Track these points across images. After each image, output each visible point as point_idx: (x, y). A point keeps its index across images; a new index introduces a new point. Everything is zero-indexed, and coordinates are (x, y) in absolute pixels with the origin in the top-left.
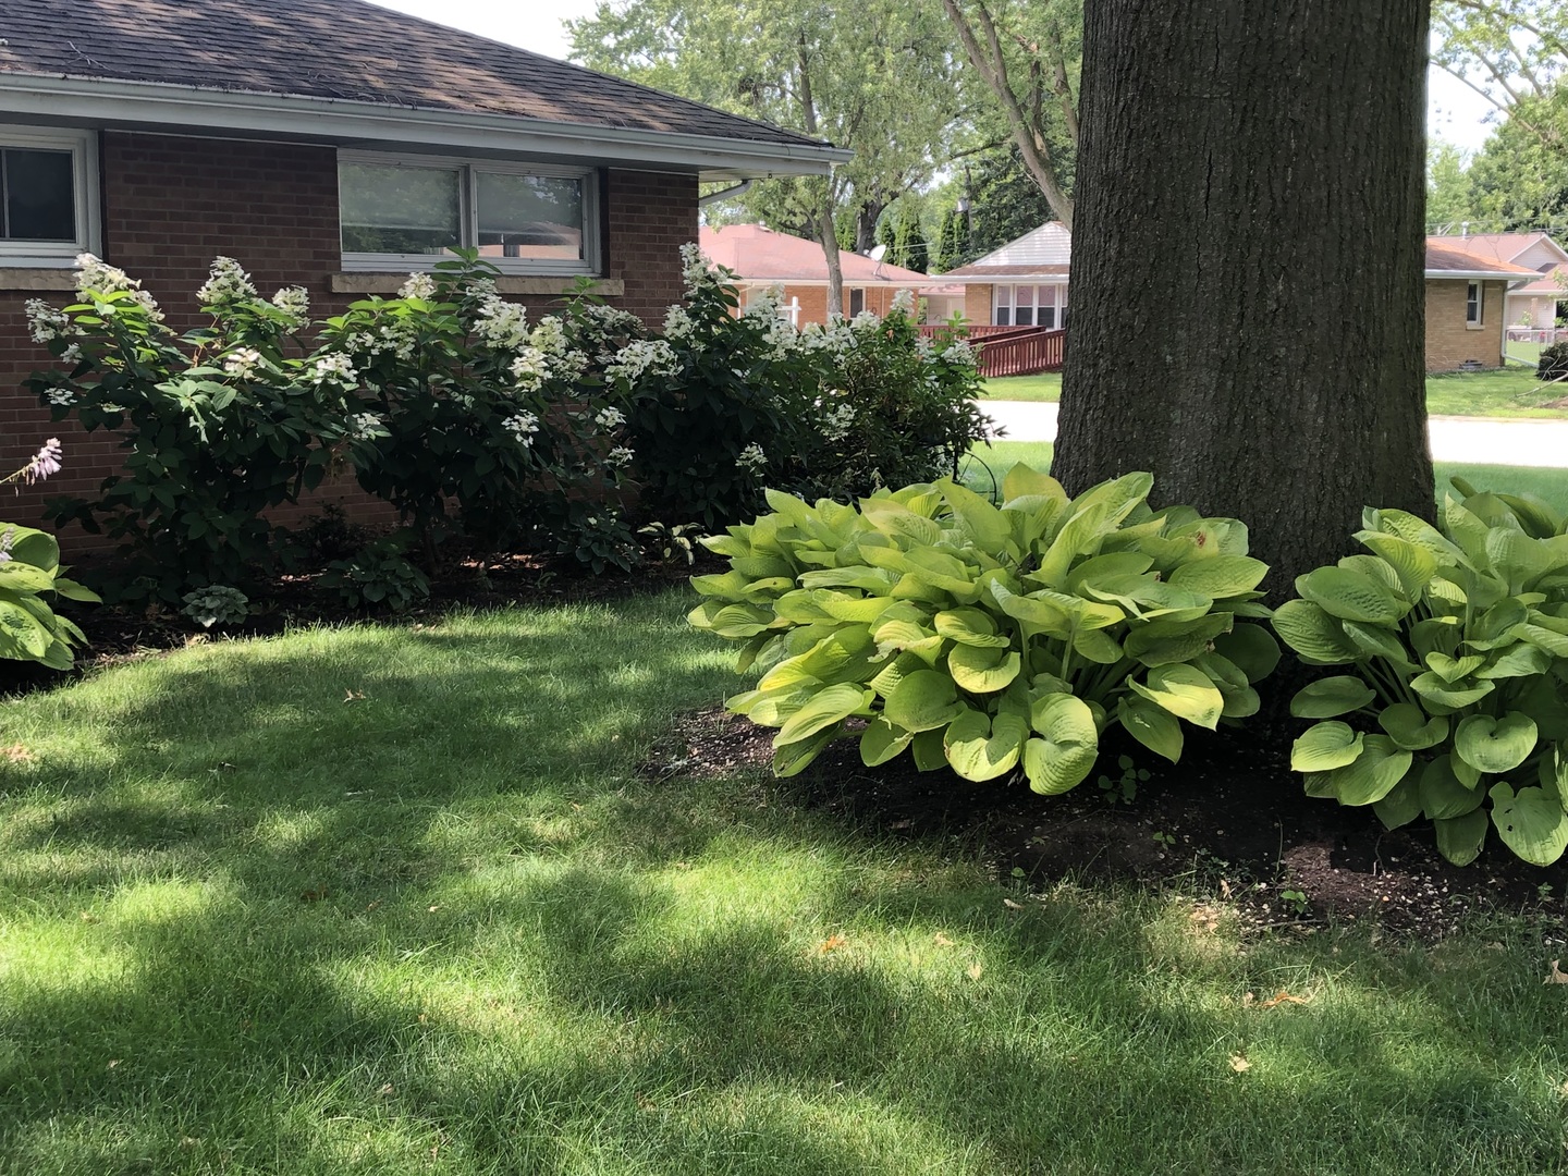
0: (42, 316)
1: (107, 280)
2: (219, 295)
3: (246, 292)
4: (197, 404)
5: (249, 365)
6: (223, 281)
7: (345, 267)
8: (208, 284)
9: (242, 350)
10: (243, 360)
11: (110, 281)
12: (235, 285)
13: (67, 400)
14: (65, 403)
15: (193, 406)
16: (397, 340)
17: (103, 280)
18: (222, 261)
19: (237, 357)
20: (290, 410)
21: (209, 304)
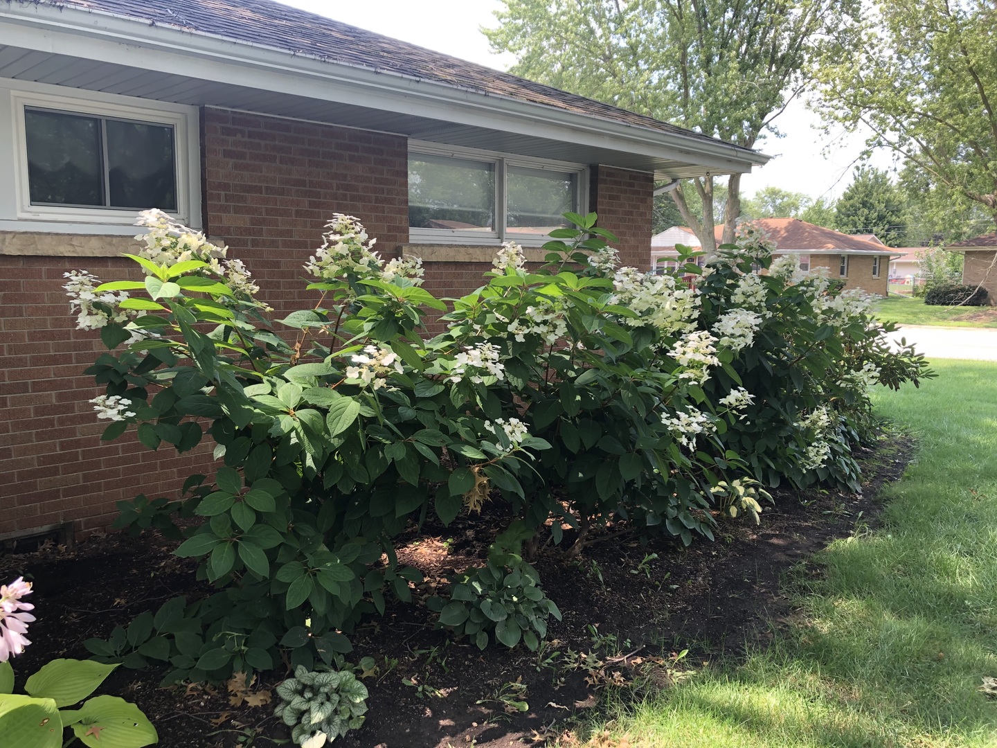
0: (87, 295)
1: (181, 245)
2: (335, 268)
3: (371, 264)
4: (302, 423)
5: (381, 370)
6: (341, 248)
7: (412, 239)
8: (319, 252)
9: (370, 349)
10: (373, 362)
11: (186, 247)
12: (357, 255)
13: (122, 412)
14: (118, 418)
15: (297, 424)
16: (545, 322)
17: (174, 245)
18: (340, 220)
19: (363, 359)
20: (423, 418)
21: (319, 280)
